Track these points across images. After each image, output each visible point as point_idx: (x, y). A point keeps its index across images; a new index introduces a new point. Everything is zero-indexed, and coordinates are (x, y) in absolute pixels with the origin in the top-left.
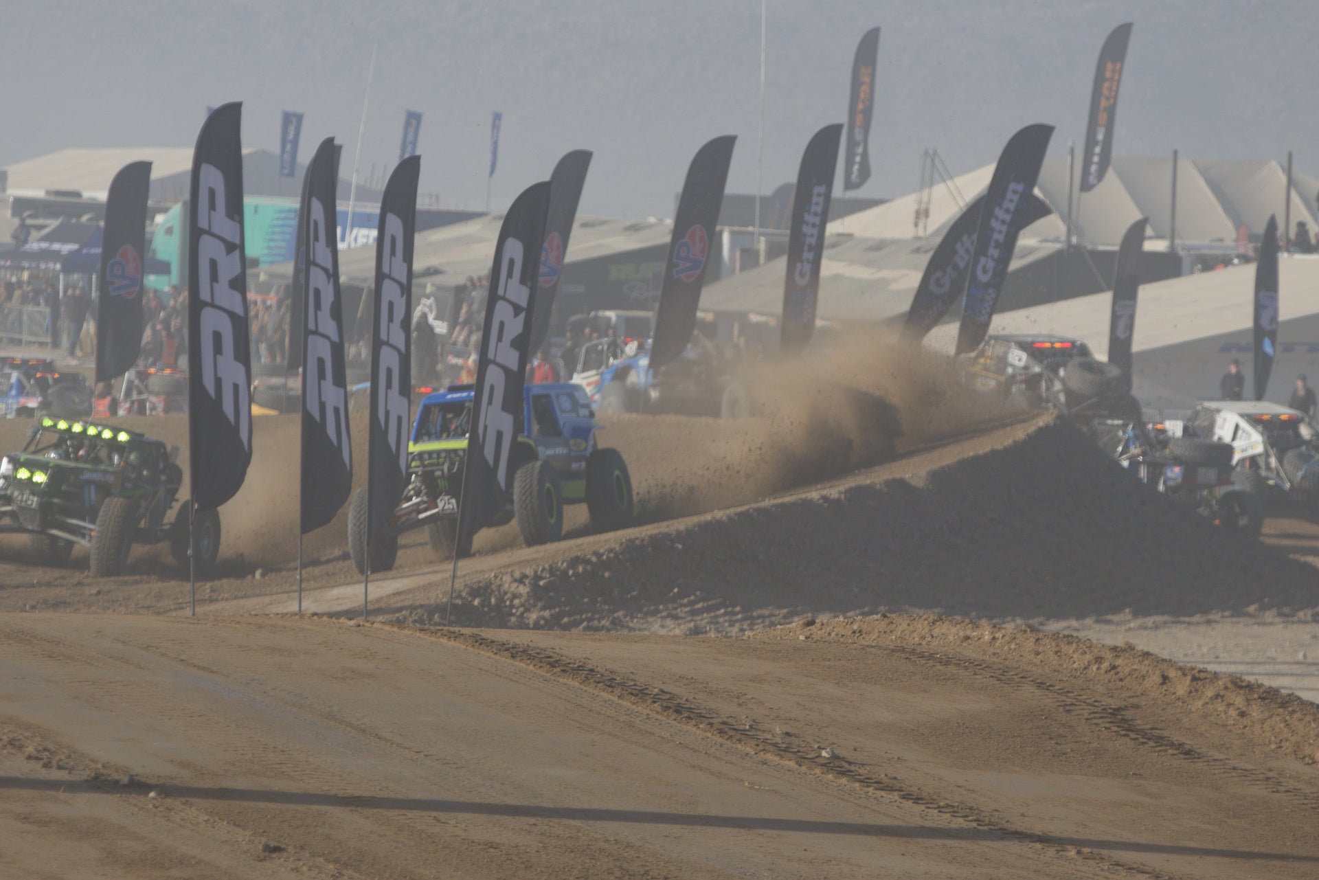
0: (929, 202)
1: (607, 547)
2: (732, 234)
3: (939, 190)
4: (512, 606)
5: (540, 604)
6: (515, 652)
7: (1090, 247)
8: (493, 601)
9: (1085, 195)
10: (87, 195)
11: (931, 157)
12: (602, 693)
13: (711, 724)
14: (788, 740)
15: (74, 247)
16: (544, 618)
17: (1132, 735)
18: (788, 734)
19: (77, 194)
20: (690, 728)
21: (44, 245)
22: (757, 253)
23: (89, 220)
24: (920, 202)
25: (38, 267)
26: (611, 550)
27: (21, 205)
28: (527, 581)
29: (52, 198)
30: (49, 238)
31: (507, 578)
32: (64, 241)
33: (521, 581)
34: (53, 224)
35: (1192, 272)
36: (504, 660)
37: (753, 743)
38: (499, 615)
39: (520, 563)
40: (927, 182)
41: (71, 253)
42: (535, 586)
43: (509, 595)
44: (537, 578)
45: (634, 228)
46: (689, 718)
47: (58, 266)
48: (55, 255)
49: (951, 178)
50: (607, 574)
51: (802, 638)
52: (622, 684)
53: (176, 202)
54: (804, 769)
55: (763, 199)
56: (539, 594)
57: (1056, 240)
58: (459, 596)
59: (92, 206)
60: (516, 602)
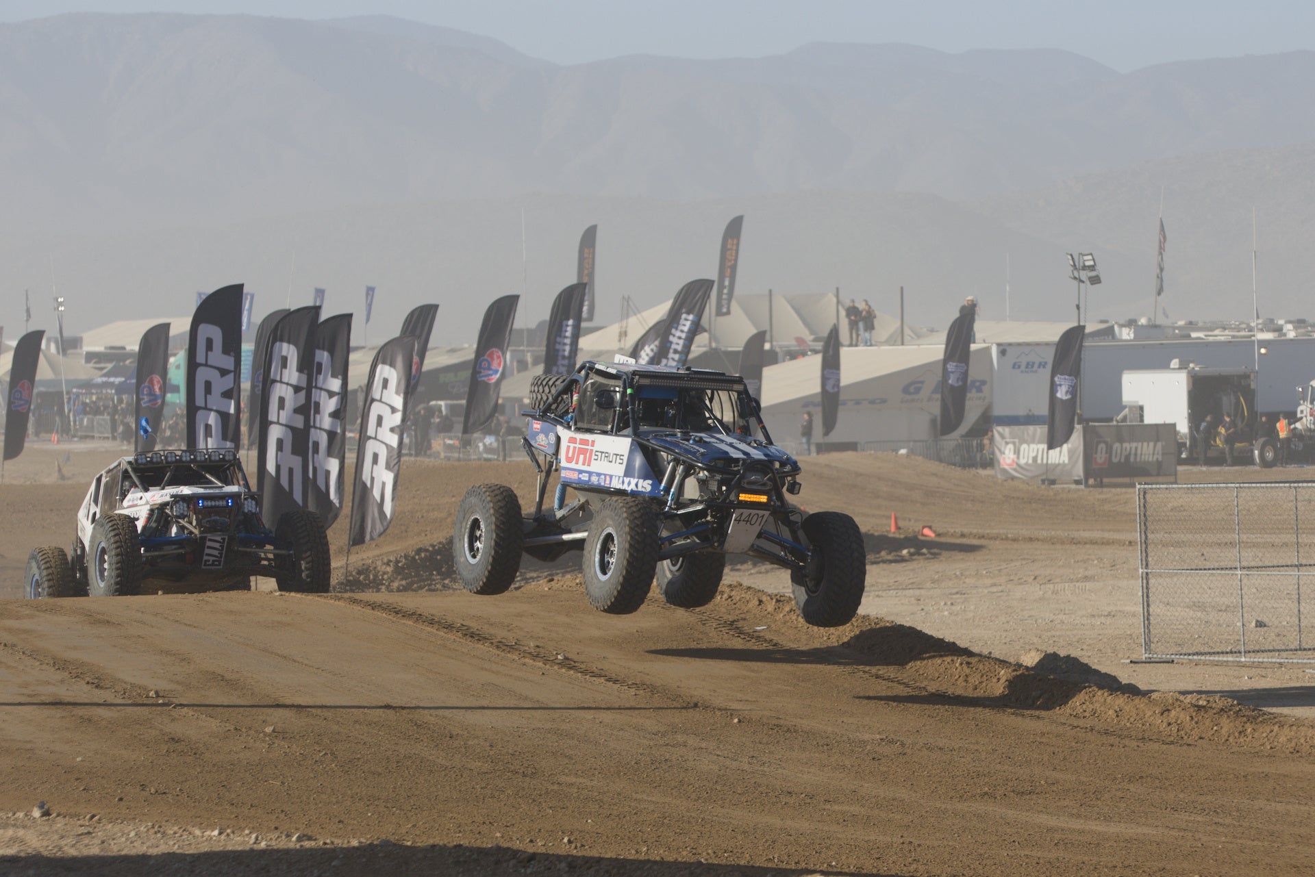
0: (626, 327)
1: (438, 541)
2: (512, 351)
3: (633, 320)
4: (383, 579)
5: (399, 577)
6: (374, 606)
7: (723, 349)
8: (371, 577)
9: (720, 319)
10: (129, 348)
11: (627, 300)
12: (426, 628)
13: (492, 643)
14: (538, 650)
15: (123, 379)
16: (402, 585)
17: (742, 636)
18: (538, 646)
19: (124, 348)
20: (479, 646)
21: (105, 379)
22: (527, 364)
23: (130, 363)
24: (621, 327)
25: (102, 392)
26: (440, 543)
27: (90, 357)
28: (391, 564)
29: (109, 351)
30: (108, 375)
31: (379, 563)
32: (116, 376)
33: (388, 564)
34: (109, 366)
35: (784, 361)
36: (368, 611)
37: (517, 653)
38: (376, 584)
39: (387, 553)
40: (625, 315)
41: (121, 384)
42: (396, 567)
43: (381, 573)
44: (397, 562)
45: (453, 351)
46: (479, 640)
47: (113, 391)
48: (111, 385)
49: (640, 313)
50: (439, 557)
51: (546, 589)
52: (439, 622)
53: (181, 349)
54: (548, 666)
55: (529, 331)
56: (398, 571)
57: (705, 346)
58: (351, 575)
59: (130, 355)
60: (385, 577)
